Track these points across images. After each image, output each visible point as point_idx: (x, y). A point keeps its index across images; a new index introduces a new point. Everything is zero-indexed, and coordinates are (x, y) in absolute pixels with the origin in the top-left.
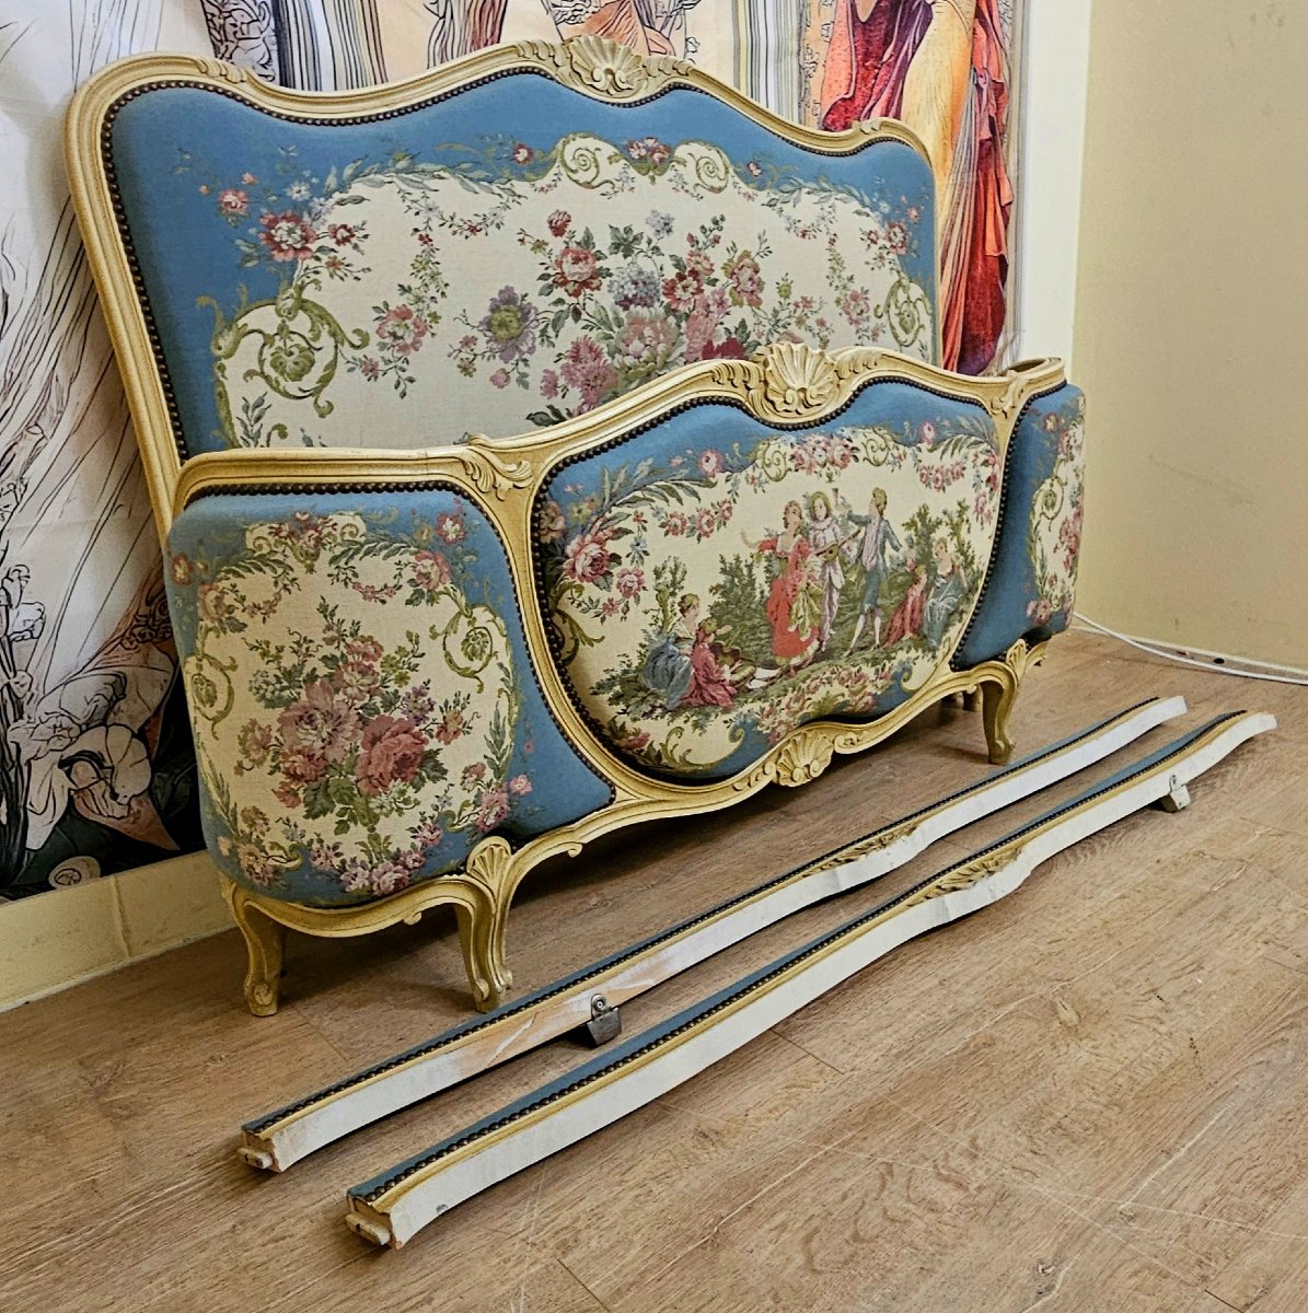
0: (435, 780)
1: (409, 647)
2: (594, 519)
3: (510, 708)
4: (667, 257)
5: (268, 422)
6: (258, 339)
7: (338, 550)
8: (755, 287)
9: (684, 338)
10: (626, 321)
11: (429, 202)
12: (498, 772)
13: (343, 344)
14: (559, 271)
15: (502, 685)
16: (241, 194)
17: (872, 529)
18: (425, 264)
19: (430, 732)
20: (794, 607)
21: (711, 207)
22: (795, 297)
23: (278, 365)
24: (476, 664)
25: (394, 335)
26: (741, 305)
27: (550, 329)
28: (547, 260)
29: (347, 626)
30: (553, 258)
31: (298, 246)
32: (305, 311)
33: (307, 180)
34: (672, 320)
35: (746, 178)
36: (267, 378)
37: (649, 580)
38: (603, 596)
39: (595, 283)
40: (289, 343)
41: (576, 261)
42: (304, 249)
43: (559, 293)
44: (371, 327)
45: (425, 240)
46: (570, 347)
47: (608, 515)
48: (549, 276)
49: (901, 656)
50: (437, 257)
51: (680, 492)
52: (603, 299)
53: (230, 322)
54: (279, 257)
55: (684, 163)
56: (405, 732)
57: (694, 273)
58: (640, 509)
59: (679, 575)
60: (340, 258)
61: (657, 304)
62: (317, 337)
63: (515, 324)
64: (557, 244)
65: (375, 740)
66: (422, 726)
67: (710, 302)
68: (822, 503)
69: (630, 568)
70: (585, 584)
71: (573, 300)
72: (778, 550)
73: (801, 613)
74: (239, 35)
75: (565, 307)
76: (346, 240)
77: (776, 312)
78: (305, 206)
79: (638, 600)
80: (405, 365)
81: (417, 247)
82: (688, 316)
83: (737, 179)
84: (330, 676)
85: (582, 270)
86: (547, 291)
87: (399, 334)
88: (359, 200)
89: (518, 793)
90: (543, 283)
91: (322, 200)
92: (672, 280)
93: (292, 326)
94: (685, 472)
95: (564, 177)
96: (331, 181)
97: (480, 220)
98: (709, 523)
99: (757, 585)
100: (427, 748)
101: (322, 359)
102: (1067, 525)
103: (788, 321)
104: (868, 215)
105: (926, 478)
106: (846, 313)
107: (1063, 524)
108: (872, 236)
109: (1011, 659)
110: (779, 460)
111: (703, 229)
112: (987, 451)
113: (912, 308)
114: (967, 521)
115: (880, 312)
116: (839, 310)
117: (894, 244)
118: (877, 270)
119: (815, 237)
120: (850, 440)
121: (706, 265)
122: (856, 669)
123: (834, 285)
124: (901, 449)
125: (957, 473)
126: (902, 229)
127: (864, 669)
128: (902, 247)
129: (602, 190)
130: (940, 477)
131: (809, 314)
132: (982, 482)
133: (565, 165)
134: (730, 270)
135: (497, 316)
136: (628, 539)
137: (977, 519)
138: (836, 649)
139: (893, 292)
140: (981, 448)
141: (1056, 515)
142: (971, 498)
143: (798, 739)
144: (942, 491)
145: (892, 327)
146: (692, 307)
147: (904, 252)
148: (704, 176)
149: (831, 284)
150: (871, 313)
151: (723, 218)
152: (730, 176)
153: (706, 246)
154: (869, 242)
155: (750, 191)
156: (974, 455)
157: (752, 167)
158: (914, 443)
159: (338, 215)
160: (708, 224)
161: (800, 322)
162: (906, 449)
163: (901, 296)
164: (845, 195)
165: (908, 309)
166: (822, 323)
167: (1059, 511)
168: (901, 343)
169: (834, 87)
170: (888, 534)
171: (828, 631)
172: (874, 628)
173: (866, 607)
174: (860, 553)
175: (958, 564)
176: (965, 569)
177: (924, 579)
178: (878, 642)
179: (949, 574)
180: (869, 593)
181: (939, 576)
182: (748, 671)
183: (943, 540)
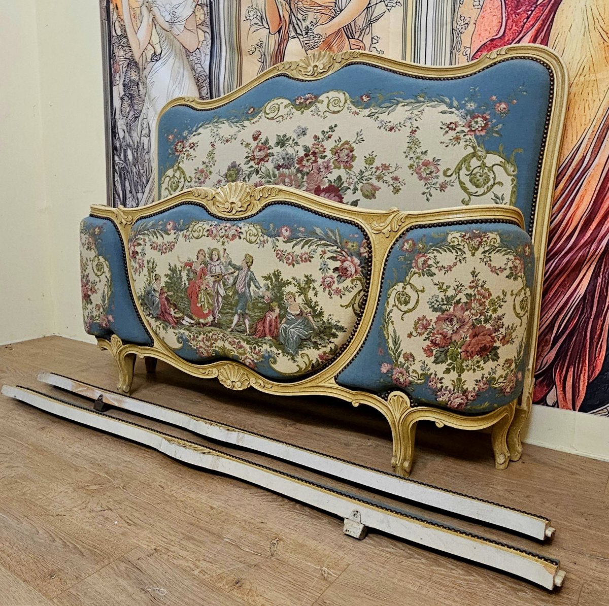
0: (90, 304)
2: (134, 238)
3: (108, 291)
4: (301, 146)
6: (169, 179)
8: (349, 159)
9: (305, 183)
10: (277, 175)
11: (218, 132)
12: (104, 310)
13: (186, 181)
14: (253, 154)
15: (106, 283)
16: (173, 136)
17: (243, 273)
18: (211, 155)
19: (89, 289)
20: (200, 295)
21: (331, 120)
22: (377, 163)
23: (171, 186)
24: (99, 273)
26: (339, 168)
27: (247, 178)
28: (249, 151)
30: (252, 150)
31: (181, 150)
32: (179, 170)
33: (188, 129)
34: (299, 175)
35: (357, 103)
36: (168, 190)
37: (146, 264)
38: (135, 266)
39: (266, 159)
40: (174, 180)
41: (260, 150)
43: (252, 163)
44: (193, 176)
45: (213, 146)
46: (253, 185)
47: (137, 237)
48: (249, 157)
49: (266, 347)
50: (215, 151)
52: (270, 165)
53: (166, 172)
54: (176, 154)
55: (322, 102)
57: (314, 154)
58: (145, 238)
59: (154, 266)
60: (190, 153)
61: (293, 168)
62: (180, 178)
64: (254, 144)
66: (88, 287)
67: (321, 167)
68: (216, 253)
69: (141, 258)
71: (257, 166)
72: (193, 268)
73: (203, 300)
75: (253, 169)
76: (192, 147)
77: (362, 172)
78: (186, 137)
79: (143, 270)
81: (210, 148)
82: (308, 173)
83: (351, 105)
85: (263, 153)
86: (248, 163)
87: (200, 178)
88: (200, 134)
89: (110, 321)
90: (246, 159)
91: (190, 135)
92: (302, 157)
93: (175, 174)
95: (263, 117)
96: (194, 129)
97: (230, 137)
98: (165, 249)
99: (183, 280)
100: (89, 293)
101: (180, 185)
102: (425, 322)
103: (370, 177)
104: (452, 113)
105: (280, 256)
106: (417, 173)
107: (419, 319)
108: (451, 126)
109: (391, 401)
110: (200, 230)
111: (323, 132)
112: (336, 251)
113: (486, 170)
114: (314, 289)
115: (449, 173)
116: (411, 171)
117: (473, 129)
118: (451, 146)
119: (399, 130)
120: (240, 228)
121: (321, 149)
122: (238, 341)
123: (409, 157)
124: (266, 237)
125: (305, 258)
126: (485, 119)
127: (242, 343)
128: (482, 130)
129: (277, 120)
130: (291, 258)
131: (386, 174)
132: (329, 269)
133: (265, 112)
134: (335, 152)
135: (229, 172)
136: (141, 247)
137: (324, 289)
138: (222, 325)
139: (465, 160)
140: (330, 248)
141: (410, 310)
142: (318, 276)
143: (231, 366)
144: (292, 266)
145: (461, 183)
146: (310, 169)
147: (483, 133)
148: (331, 107)
149: (407, 156)
150: (441, 173)
151: (336, 126)
152: (346, 104)
153: (323, 140)
154: (447, 129)
155: (357, 110)
156: (322, 251)
157: (364, 97)
158: (275, 236)
159: (193, 139)
160: (327, 129)
161: (379, 178)
162: (269, 238)
163: (475, 163)
164: (436, 103)
165: (481, 171)
166: (396, 179)
167: (414, 308)
168: (470, 194)
169: (482, 35)
170: (252, 279)
171: (218, 315)
172: (245, 324)
173: (239, 311)
174: (234, 283)
175: (306, 311)
176: (313, 317)
177: (277, 310)
178: (248, 333)
179: (298, 315)
180: (240, 304)
181: (289, 313)
182: (181, 315)
183: (292, 294)
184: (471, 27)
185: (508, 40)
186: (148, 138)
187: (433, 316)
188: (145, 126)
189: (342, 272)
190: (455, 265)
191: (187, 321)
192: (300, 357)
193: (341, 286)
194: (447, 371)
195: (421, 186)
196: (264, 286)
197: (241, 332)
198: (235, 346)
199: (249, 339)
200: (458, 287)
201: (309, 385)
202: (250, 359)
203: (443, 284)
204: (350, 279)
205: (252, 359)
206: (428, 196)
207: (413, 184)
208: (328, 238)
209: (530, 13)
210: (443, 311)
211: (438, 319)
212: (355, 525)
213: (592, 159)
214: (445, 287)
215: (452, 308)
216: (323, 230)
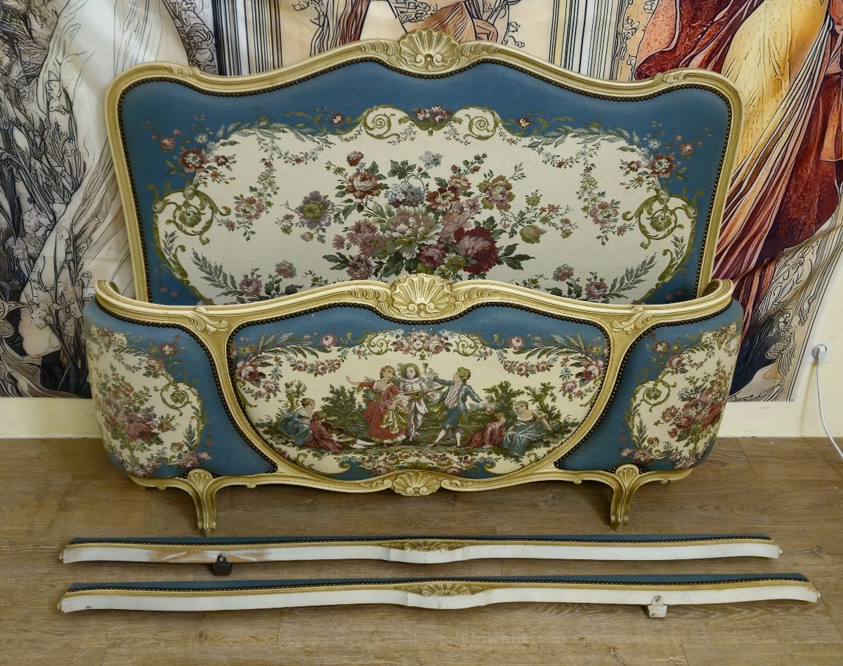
0: (158, 444)
1: (145, 392)
2: (252, 355)
3: (198, 424)
4: (433, 179)
5: (176, 243)
6: (174, 207)
7: (117, 348)
8: (505, 198)
9: (440, 225)
10: (396, 213)
11: (274, 145)
12: (190, 448)
13: (216, 213)
14: (351, 184)
15: (194, 415)
16: (172, 140)
17: (456, 389)
18: (267, 178)
19: (154, 426)
20: (386, 416)
21: (477, 148)
22: (543, 203)
23: (182, 219)
24: (178, 405)
25: (245, 211)
26: (491, 208)
27: (341, 214)
28: (344, 179)
29: (120, 376)
30: (348, 178)
31: (198, 165)
32: (198, 196)
33: (207, 133)
34: (431, 215)
35: (513, 129)
36: (177, 225)
37: (282, 387)
38: (256, 389)
39: (375, 192)
40: (189, 210)
41: (363, 179)
42: (201, 167)
43: (350, 196)
44: (232, 206)
45: (268, 165)
46: (354, 224)
47: (259, 355)
48: (344, 187)
49: (483, 455)
50: (274, 174)
51: (306, 352)
52: (382, 200)
53: (162, 198)
54: (187, 170)
55: (460, 121)
56: (144, 423)
57: (454, 189)
58: (279, 356)
59: (301, 389)
60: (218, 172)
61: (420, 206)
62: (203, 208)
63: (318, 211)
64: (351, 171)
65: (131, 422)
66: (150, 423)
67: (464, 206)
68: (413, 369)
69: (271, 381)
70: (246, 382)
71: (359, 201)
72: (374, 388)
73: (391, 420)
74: (197, 47)
75: (352, 204)
76: (223, 163)
77: (522, 214)
78: (204, 146)
79: (275, 395)
80: (250, 226)
81: (263, 168)
82: (444, 213)
83: (504, 130)
84: (115, 392)
85: (368, 184)
86: (342, 195)
87: (248, 210)
88: (234, 143)
89: (203, 459)
90: (338, 191)
91: (213, 143)
92: (435, 192)
93: (190, 202)
94: (310, 343)
95: (364, 133)
96: (220, 133)
97: (303, 155)
98: (323, 369)
99: (356, 402)
100: (153, 431)
101: (205, 219)
102: (673, 411)
103: (533, 219)
104: (633, 150)
105: (509, 367)
106: (591, 216)
107: (668, 409)
108: (633, 166)
109: (620, 474)
110: (382, 344)
111: (466, 163)
112: (580, 358)
113: (668, 214)
114: (552, 395)
115: (629, 216)
116: (585, 214)
117: (657, 171)
118: (632, 188)
119: (571, 166)
120: (447, 339)
121: (464, 184)
122: (441, 454)
123: (583, 198)
124: (488, 349)
125: (543, 368)
126: (669, 160)
127: (448, 455)
128: (666, 172)
129: (390, 139)
130: (524, 368)
131: (554, 216)
132: (572, 375)
133: (365, 125)
134: (484, 188)
135: (307, 206)
136: (272, 368)
137: (564, 395)
138: (421, 442)
139: (648, 203)
140: (573, 356)
141: (660, 403)
142: (557, 383)
143: (411, 474)
144: (525, 376)
145: (641, 227)
146: (448, 208)
147: (667, 176)
148: (474, 129)
149: (580, 198)
150: (619, 217)
151: (485, 156)
152: (497, 129)
153: (466, 173)
154: (628, 169)
155: (514, 138)
156: (564, 359)
157: (521, 121)
158: (501, 348)
159: (221, 151)
160: (471, 159)
161: (544, 220)
162: (493, 350)
163: (657, 206)
164: (613, 136)
165: (663, 215)
166: (566, 221)
167: (663, 401)
168: (649, 238)
169: (652, 44)
170: (469, 392)
171: (413, 432)
172: (455, 437)
173: (448, 426)
174: (443, 399)
175: (540, 417)
176: (548, 420)
177: (503, 420)
178: (459, 445)
179: (530, 421)
180: (450, 419)
181: (519, 421)
182: (350, 439)
183: (524, 402)
184: (639, 34)
185: (679, 55)
186: (68, 116)
187: (680, 405)
188: (55, 93)
189: (585, 377)
190: (706, 360)
191: (360, 444)
192: (526, 456)
193: (583, 389)
194: (687, 444)
195: (596, 229)
196: (486, 398)
197: (448, 446)
198: (436, 459)
199: (459, 451)
200: (705, 377)
201: (522, 474)
202: (455, 468)
203: (694, 378)
204: (594, 380)
205: (459, 467)
206: (603, 240)
207: (586, 228)
208: (570, 345)
209: (705, 29)
210: (691, 399)
211: (686, 406)
212: (659, 608)
213: (749, 185)
214: (695, 380)
215: (699, 395)
216: (565, 338)
